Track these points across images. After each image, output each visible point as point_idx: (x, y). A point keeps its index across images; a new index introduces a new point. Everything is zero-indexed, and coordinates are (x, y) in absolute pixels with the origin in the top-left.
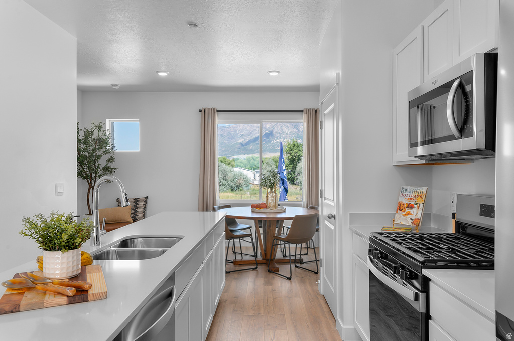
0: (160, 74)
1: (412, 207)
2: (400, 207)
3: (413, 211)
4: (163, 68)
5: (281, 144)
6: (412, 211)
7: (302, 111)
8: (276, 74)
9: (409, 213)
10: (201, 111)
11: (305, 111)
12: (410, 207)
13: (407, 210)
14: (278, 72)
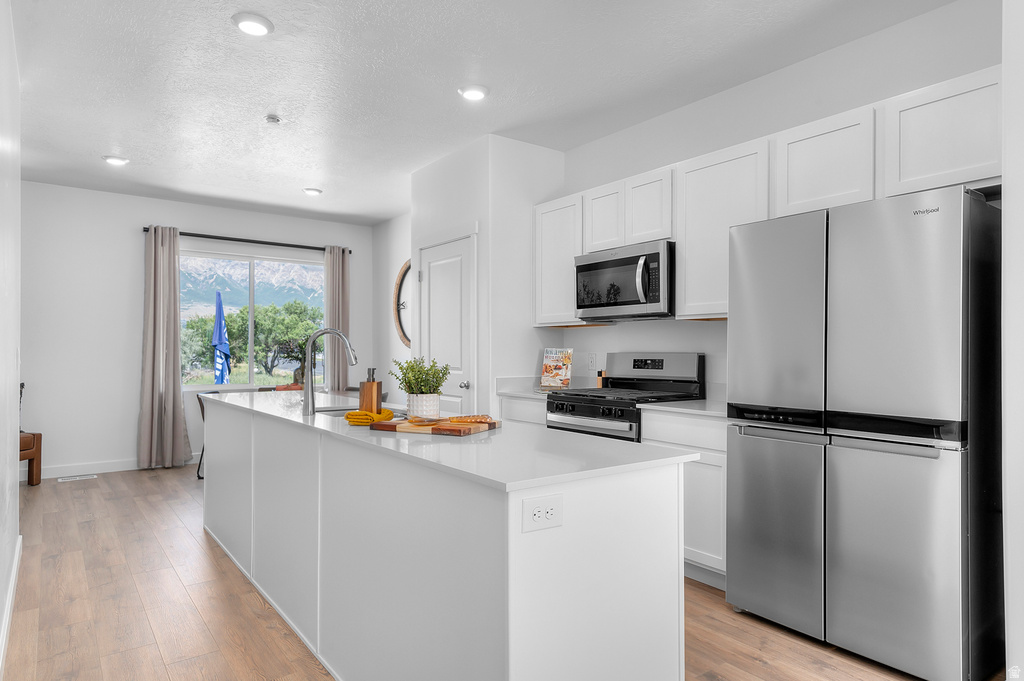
0: (110, 161)
1: (560, 368)
2: (547, 369)
3: (562, 372)
4: (116, 150)
5: (219, 294)
6: (560, 372)
7: (324, 249)
8: (317, 193)
9: (557, 375)
10: (146, 230)
11: (328, 250)
12: (558, 368)
13: (555, 371)
14: (320, 192)
